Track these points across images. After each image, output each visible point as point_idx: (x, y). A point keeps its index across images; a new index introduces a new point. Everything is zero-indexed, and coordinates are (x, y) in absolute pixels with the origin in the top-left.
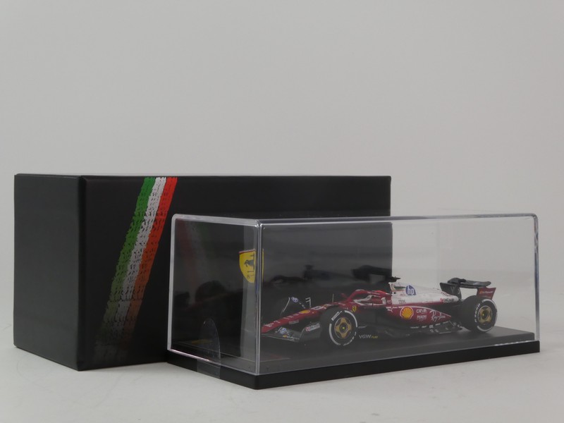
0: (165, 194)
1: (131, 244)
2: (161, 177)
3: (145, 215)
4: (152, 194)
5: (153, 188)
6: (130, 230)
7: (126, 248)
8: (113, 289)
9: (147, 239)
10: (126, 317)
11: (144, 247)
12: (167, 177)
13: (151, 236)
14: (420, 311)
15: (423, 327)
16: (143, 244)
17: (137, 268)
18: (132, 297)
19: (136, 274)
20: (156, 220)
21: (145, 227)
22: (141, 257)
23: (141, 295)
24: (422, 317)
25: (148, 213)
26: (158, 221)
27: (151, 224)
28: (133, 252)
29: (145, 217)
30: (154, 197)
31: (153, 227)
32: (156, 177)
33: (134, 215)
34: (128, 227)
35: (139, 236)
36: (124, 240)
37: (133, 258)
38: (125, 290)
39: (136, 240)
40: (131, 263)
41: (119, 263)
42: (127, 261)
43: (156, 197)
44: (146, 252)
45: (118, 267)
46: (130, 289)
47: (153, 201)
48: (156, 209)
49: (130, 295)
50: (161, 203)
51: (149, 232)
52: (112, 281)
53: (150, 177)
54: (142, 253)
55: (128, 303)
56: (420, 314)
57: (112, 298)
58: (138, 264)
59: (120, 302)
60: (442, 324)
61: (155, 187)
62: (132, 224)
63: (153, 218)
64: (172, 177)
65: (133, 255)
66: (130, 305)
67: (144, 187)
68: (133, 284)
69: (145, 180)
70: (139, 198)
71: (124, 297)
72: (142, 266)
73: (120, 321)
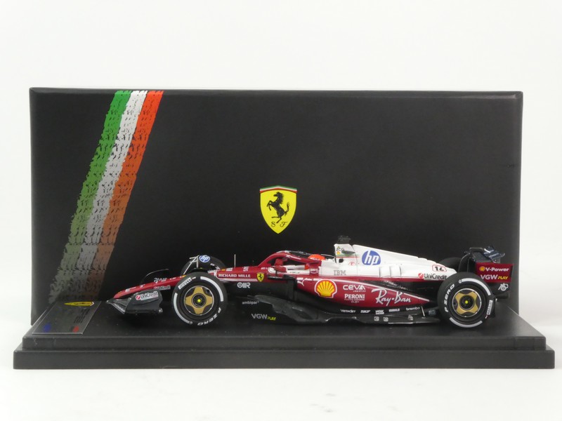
0: (144, 112)
1: (98, 175)
2: (140, 90)
3: (117, 138)
4: (126, 112)
5: (128, 104)
6: (96, 157)
7: (90, 178)
8: (74, 229)
9: (120, 169)
10: (92, 264)
11: (116, 178)
12: (149, 91)
13: (126, 165)
14: (350, 288)
15: (363, 311)
16: (114, 174)
17: (107, 205)
18: (100, 242)
19: (105, 212)
20: (132, 145)
21: (117, 153)
22: (112, 191)
23: (113, 239)
24: (354, 296)
25: (120, 135)
26: (135, 147)
27: (126, 150)
28: (100, 184)
29: (117, 142)
30: (129, 116)
31: (129, 154)
32: (132, 90)
33: (101, 138)
34: (93, 153)
35: (108, 165)
36: (88, 169)
37: (100, 192)
38: (90, 231)
39: (105, 169)
40: (98, 198)
41: (82, 198)
42: (92, 195)
43: (133, 117)
44: (118, 185)
45: (79, 202)
46: (97, 231)
47: (128, 121)
48: (132, 132)
49: (96, 238)
50: (139, 124)
51: (123, 159)
52: (73, 219)
53: (124, 90)
54: (113, 186)
55: (95, 247)
56: (350, 292)
57: (72, 239)
58: (107, 200)
59: (83, 246)
60: (403, 310)
61: (130, 103)
62: (98, 149)
63: (128, 142)
64: (156, 91)
65: (101, 189)
66: (98, 251)
67: (114, 103)
68: (101, 224)
69: (117, 93)
70: (108, 116)
71: (88, 240)
72: (114, 203)
73: (84, 269)
